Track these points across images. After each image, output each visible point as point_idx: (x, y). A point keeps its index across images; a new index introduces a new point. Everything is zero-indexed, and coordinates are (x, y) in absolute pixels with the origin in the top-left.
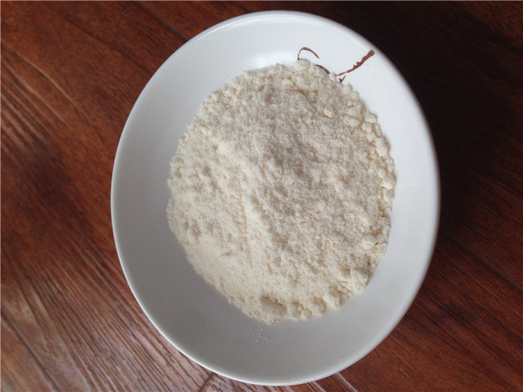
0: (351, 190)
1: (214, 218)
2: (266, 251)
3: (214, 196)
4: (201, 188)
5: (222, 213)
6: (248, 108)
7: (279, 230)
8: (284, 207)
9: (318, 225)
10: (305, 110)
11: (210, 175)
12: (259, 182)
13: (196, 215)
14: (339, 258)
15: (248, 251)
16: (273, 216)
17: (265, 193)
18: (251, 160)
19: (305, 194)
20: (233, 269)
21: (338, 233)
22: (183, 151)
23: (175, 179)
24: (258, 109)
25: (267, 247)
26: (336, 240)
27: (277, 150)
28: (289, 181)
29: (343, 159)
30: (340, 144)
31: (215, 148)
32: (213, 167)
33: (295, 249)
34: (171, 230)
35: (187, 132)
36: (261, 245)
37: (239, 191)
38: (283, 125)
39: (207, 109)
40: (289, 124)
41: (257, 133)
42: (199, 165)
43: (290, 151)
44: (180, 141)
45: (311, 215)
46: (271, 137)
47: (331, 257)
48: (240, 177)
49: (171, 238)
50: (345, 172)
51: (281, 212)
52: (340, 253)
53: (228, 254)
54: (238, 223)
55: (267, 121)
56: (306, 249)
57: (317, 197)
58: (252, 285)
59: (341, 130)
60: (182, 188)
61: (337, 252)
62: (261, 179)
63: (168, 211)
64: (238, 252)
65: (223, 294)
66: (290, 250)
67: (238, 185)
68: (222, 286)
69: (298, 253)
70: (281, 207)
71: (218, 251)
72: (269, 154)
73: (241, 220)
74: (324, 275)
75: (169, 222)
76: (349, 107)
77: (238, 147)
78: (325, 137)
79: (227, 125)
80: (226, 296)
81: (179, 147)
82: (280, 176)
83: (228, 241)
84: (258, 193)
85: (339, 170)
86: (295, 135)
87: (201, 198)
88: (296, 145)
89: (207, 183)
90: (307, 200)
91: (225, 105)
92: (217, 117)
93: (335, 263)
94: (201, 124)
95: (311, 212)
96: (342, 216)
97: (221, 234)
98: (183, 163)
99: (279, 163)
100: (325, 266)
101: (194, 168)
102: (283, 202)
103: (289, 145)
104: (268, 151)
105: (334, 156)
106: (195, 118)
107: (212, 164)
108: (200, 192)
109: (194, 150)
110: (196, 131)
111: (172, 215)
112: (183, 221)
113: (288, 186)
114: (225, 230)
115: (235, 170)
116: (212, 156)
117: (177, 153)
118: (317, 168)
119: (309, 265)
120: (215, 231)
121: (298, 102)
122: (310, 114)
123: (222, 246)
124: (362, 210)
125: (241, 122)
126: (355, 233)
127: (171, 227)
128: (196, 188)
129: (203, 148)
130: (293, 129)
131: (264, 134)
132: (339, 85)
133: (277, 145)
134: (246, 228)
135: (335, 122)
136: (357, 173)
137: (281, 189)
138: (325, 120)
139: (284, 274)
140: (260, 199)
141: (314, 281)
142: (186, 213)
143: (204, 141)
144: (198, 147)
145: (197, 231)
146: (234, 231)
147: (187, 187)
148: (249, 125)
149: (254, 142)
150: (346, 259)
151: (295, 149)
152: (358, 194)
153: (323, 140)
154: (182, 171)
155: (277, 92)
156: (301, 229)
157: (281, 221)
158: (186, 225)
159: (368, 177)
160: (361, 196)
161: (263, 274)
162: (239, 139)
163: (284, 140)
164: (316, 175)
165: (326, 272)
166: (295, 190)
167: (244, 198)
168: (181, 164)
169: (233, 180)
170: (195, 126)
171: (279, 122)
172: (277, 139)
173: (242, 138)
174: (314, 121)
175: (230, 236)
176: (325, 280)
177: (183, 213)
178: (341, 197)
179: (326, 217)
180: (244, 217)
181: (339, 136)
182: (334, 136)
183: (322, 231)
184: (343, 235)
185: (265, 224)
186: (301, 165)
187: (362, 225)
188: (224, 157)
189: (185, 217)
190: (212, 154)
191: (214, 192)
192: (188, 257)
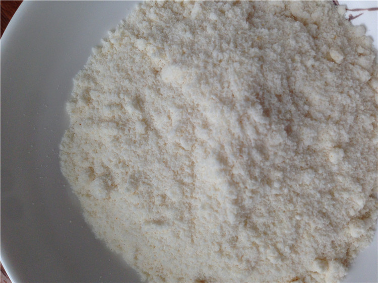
0: (349, 163)
1: (141, 169)
2: (221, 227)
3: (146, 139)
4: (124, 125)
5: (156, 166)
6: (219, 26)
7: (247, 203)
8: (261, 173)
9: (299, 201)
10: (307, 46)
11: (142, 109)
12: (233, 135)
13: (111, 161)
14: (318, 245)
15: (191, 222)
16: (244, 183)
17: (241, 151)
18: (222, 101)
19: (290, 159)
20: (160, 241)
21: (324, 215)
22: (97, 67)
23: (81, 103)
24: (236, 30)
25: (225, 222)
26: (321, 223)
27: (264, 93)
28: (276, 139)
29: (346, 121)
30: (346, 101)
31: (156, 72)
32: (147, 98)
33: (262, 229)
34: (64, 174)
35: (106, 40)
36: (216, 218)
37: (191, 140)
38: (276, 61)
39: (145, 14)
40: (283, 61)
41: (237, 65)
42: (127, 92)
43: (279, 97)
44: (94, 51)
45: (291, 187)
46: (257, 75)
47: (307, 243)
48: (197, 122)
49: (61, 185)
50: (346, 138)
51: (256, 179)
52: (321, 240)
53: (159, 222)
54: (182, 183)
55: (254, 51)
56: (278, 231)
57: (303, 165)
58: (187, 266)
59: (350, 83)
60: (91, 119)
61: (318, 238)
62: (237, 131)
63: (61, 147)
64: (176, 222)
65: (133, 267)
66: (254, 228)
67: (191, 132)
68: (136, 258)
69: (265, 233)
70: (257, 172)
71: (141, 216)
72: (253, 98)
73: (187, 180)
74: (293, 263)
75: (62, 163)
76: (360, 55)
77: (203, 79)
78: (327, 88)
79: (182, 44)
80: (138, 270)
81: (90, 59)
82: (265, 132)
83: (161, 205)
84: (228, 150)
85: (339, 134)
86: (288, 78)
87: (123, 139)
88: (288, 91)
89: (135, 119)
90: (290, 167)
91: (176, 13)
92: (163, 29)
93: (312, 250)
94: (133, 34)
95: (292, 183)
96: (331, 193)
97: (150, 194)
98: (96, 83)
99: (267, 113)
100: (296, 252)
101: (118, 94)
102: (260, 167)
103: (280, 91)
104: (252, 94)
105: (336, 115)
106: (122, 22)
107: (148, 95)
108: (123, 130)
109: (119, 68)
110: (124, 42)
111: (68, 154)
112: (86, 165)
113: (273, 146)
114: (158, 189)
115: (189, 110)
116: (150, 83)
117: (86, 67)
118: (312, 127)
119: (278, 250)
120: (142, 188)
121: (300, 34)
122: (313, 53)
123: (150, 210)
124: (360, 189)
125: (208, 43)
126: (343, 216)
127: (64, 171)
128: (118, 124)
129: (136, 69)
130: (288, 70)
131: (249, 68)
132: (347, 23)
133: (263, 87)
134: (192, 191)
135: (343, 70)
136: (357, 141)
137: (261, 149)
138: (331, 65)
139: (240, 259)
140: (231, 159)
141: (278, 269)
142: (92, 155)
143: (138, 58)
144: (127, 64)
145: (110, 183)
146: (174, 193)
147: (101, 120)
148: (222, 50)
149: (231, 77)
150: (325, 247)
151: (287, 98)
152: (356, 168)
153: (326, 91)
154: (93, 95)
155: (260, 13)
156: (274, 203)
157: (253, 192)
158: (91, 171)
159: (369, 148)
160: (360, 171)
161: (209, 254)
162: (205, 68)
163: (274, 82)
164: (307, 136)
165: (296, 260)
166: (280, 153)
167: (198, 152)
168: (92, 85)
169: (184, 123)
170: (123, 34)
171: (272, 55)
172: (266, 79)
173: (210, 68)
174: (317, 64)
175: (164, 197)
176: (293, 269)
177: (87, 154)
178: (335, 169)
179: (313, 192)
180: (193, 176)
181: (346, 89)
182: (340, 89)
183: (305, 210)
184: (329, 217)
185: (231, 193)
186: (290, 120)
187: (353, 207)
188: (171, 88)
189: (91, 160)
190: (150, 81)
191: (146, 133)
192: (86, 215)
